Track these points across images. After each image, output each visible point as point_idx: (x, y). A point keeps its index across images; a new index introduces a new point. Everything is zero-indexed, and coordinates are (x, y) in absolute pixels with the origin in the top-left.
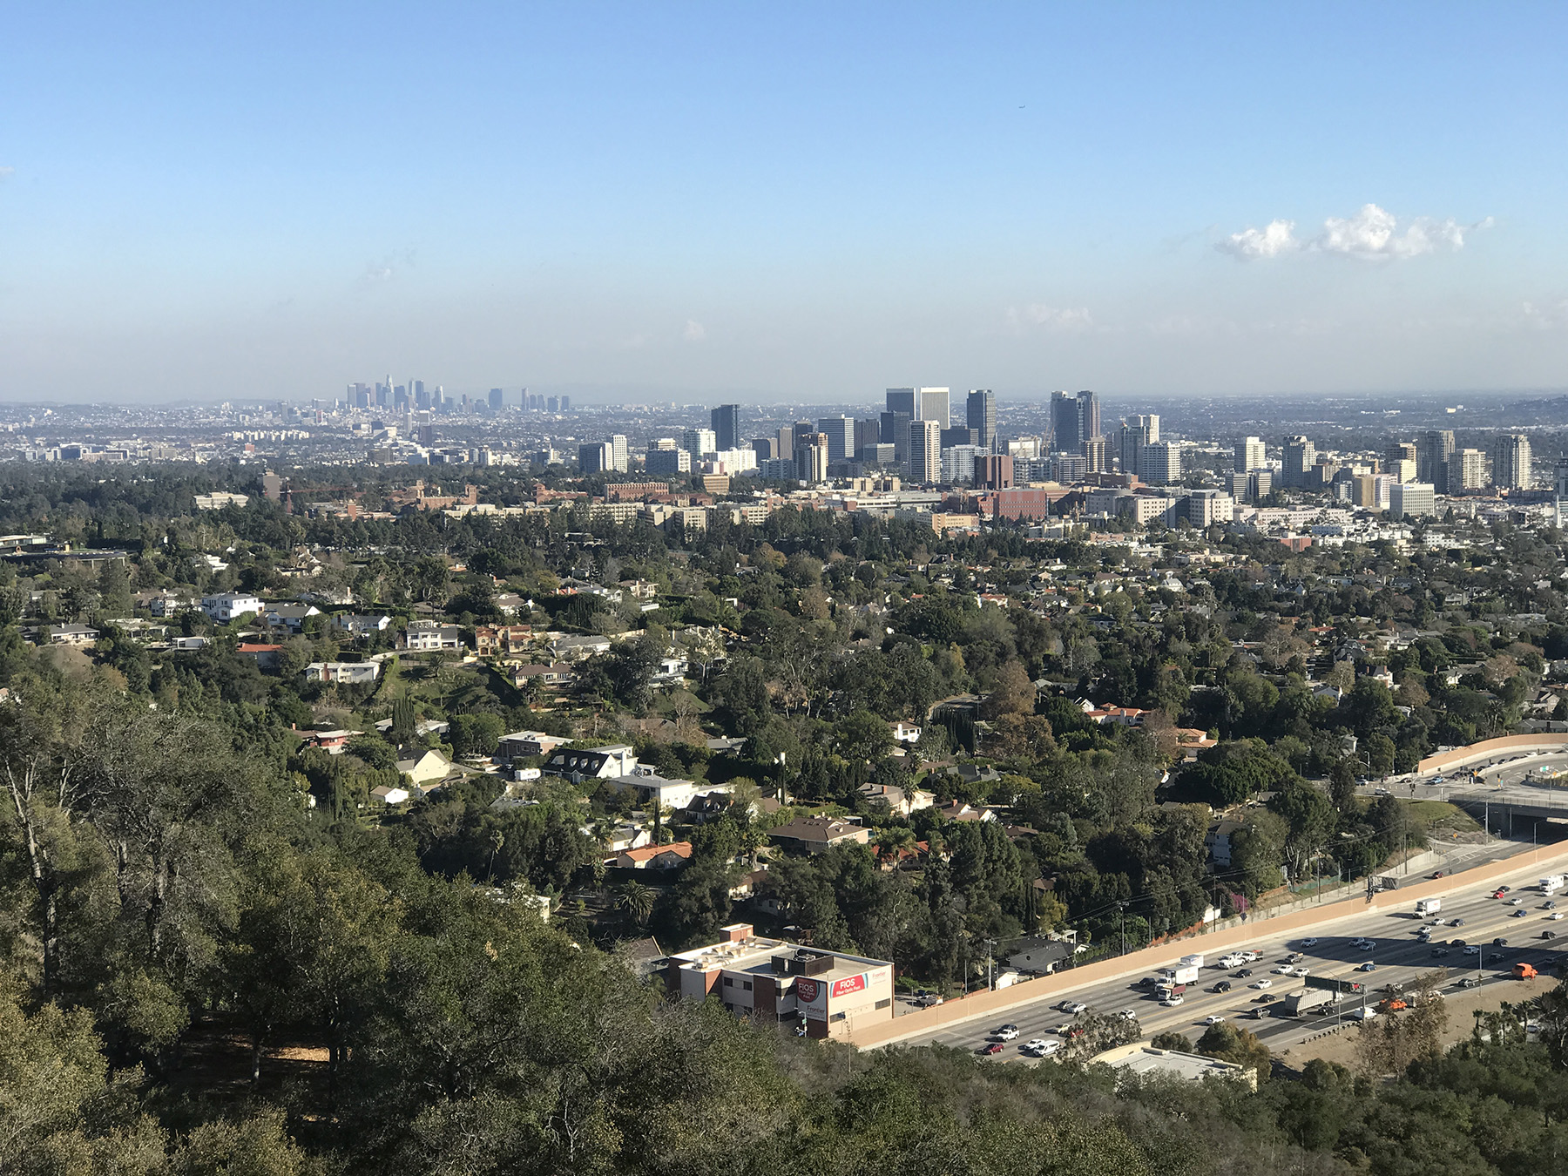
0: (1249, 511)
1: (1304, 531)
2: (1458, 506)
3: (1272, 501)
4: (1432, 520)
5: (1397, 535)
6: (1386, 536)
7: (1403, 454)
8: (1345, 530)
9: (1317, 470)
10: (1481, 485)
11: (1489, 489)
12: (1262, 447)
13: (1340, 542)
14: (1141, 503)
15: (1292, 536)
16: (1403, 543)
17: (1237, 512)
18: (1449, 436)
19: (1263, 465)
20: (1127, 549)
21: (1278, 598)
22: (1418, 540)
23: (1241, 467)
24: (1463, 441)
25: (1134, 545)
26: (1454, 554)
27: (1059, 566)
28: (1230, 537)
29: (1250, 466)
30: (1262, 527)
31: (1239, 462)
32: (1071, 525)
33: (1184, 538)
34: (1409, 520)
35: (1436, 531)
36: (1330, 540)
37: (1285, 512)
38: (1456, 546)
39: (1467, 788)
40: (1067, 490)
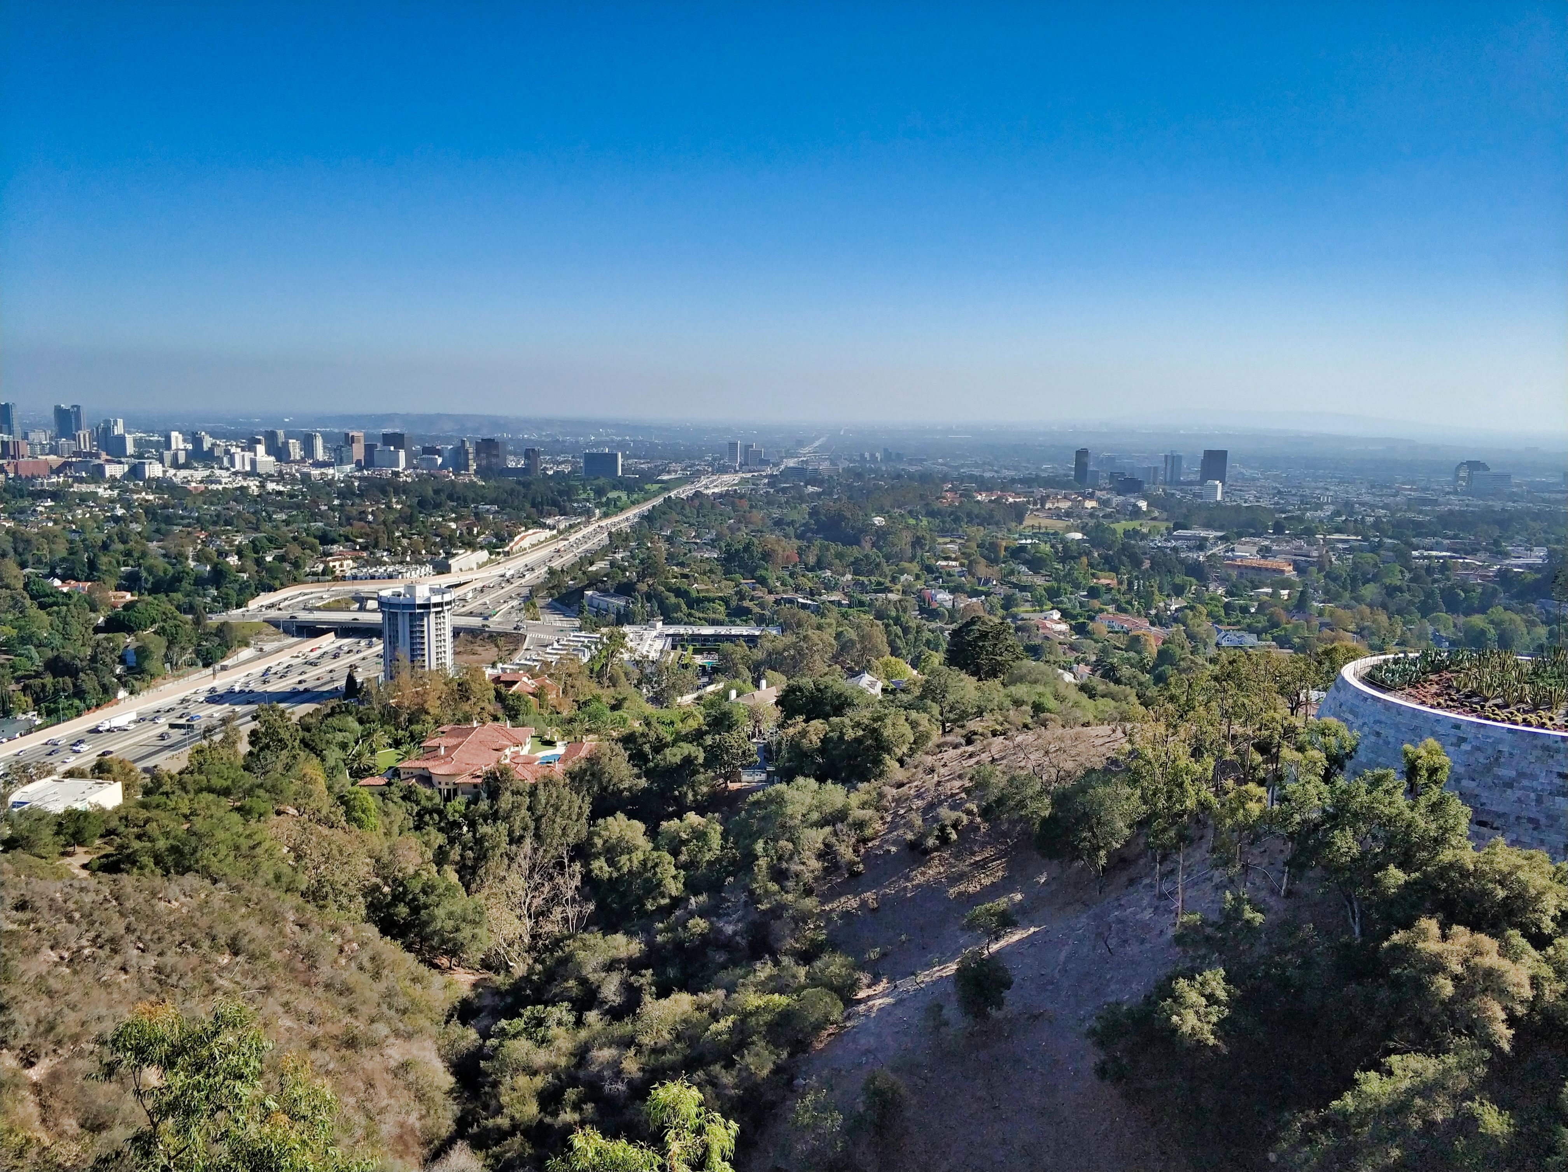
0: (171, 472)
1: (201, 482)
2: (286, 469)
3: (185, 466)
4: (272, 476)
5: (251, 484)
6: (245, 484)
7: (259, 442)
8: (224, 480)
9: (211, 450)
10: (298, 458)
11: (303, 460)
12: (180, 437)
13: (220, 487)
14: (107, 467)
15: (193, 484)
16: (254, 488)
17: (165, 472)
18: (281, 433)
19: (181, 446)
20: (97, 493)
21: (182, 518)
22: (262, 486)
23: (169, 447)
24: (289, 435)
25: (100, 491)
26: (280, 493)
27: (49, 503)
28: (160, 485)
29: (174, 447)
30: (177, 480)
31: (168, 445)
32: (61, 480)
33: (131, 486)
34: (259, 475)
35: (272, 481)
36: (214, 487)
37: (192, 472)
38: (281, 488)
39: (273, 614)
40: (62, 460)
